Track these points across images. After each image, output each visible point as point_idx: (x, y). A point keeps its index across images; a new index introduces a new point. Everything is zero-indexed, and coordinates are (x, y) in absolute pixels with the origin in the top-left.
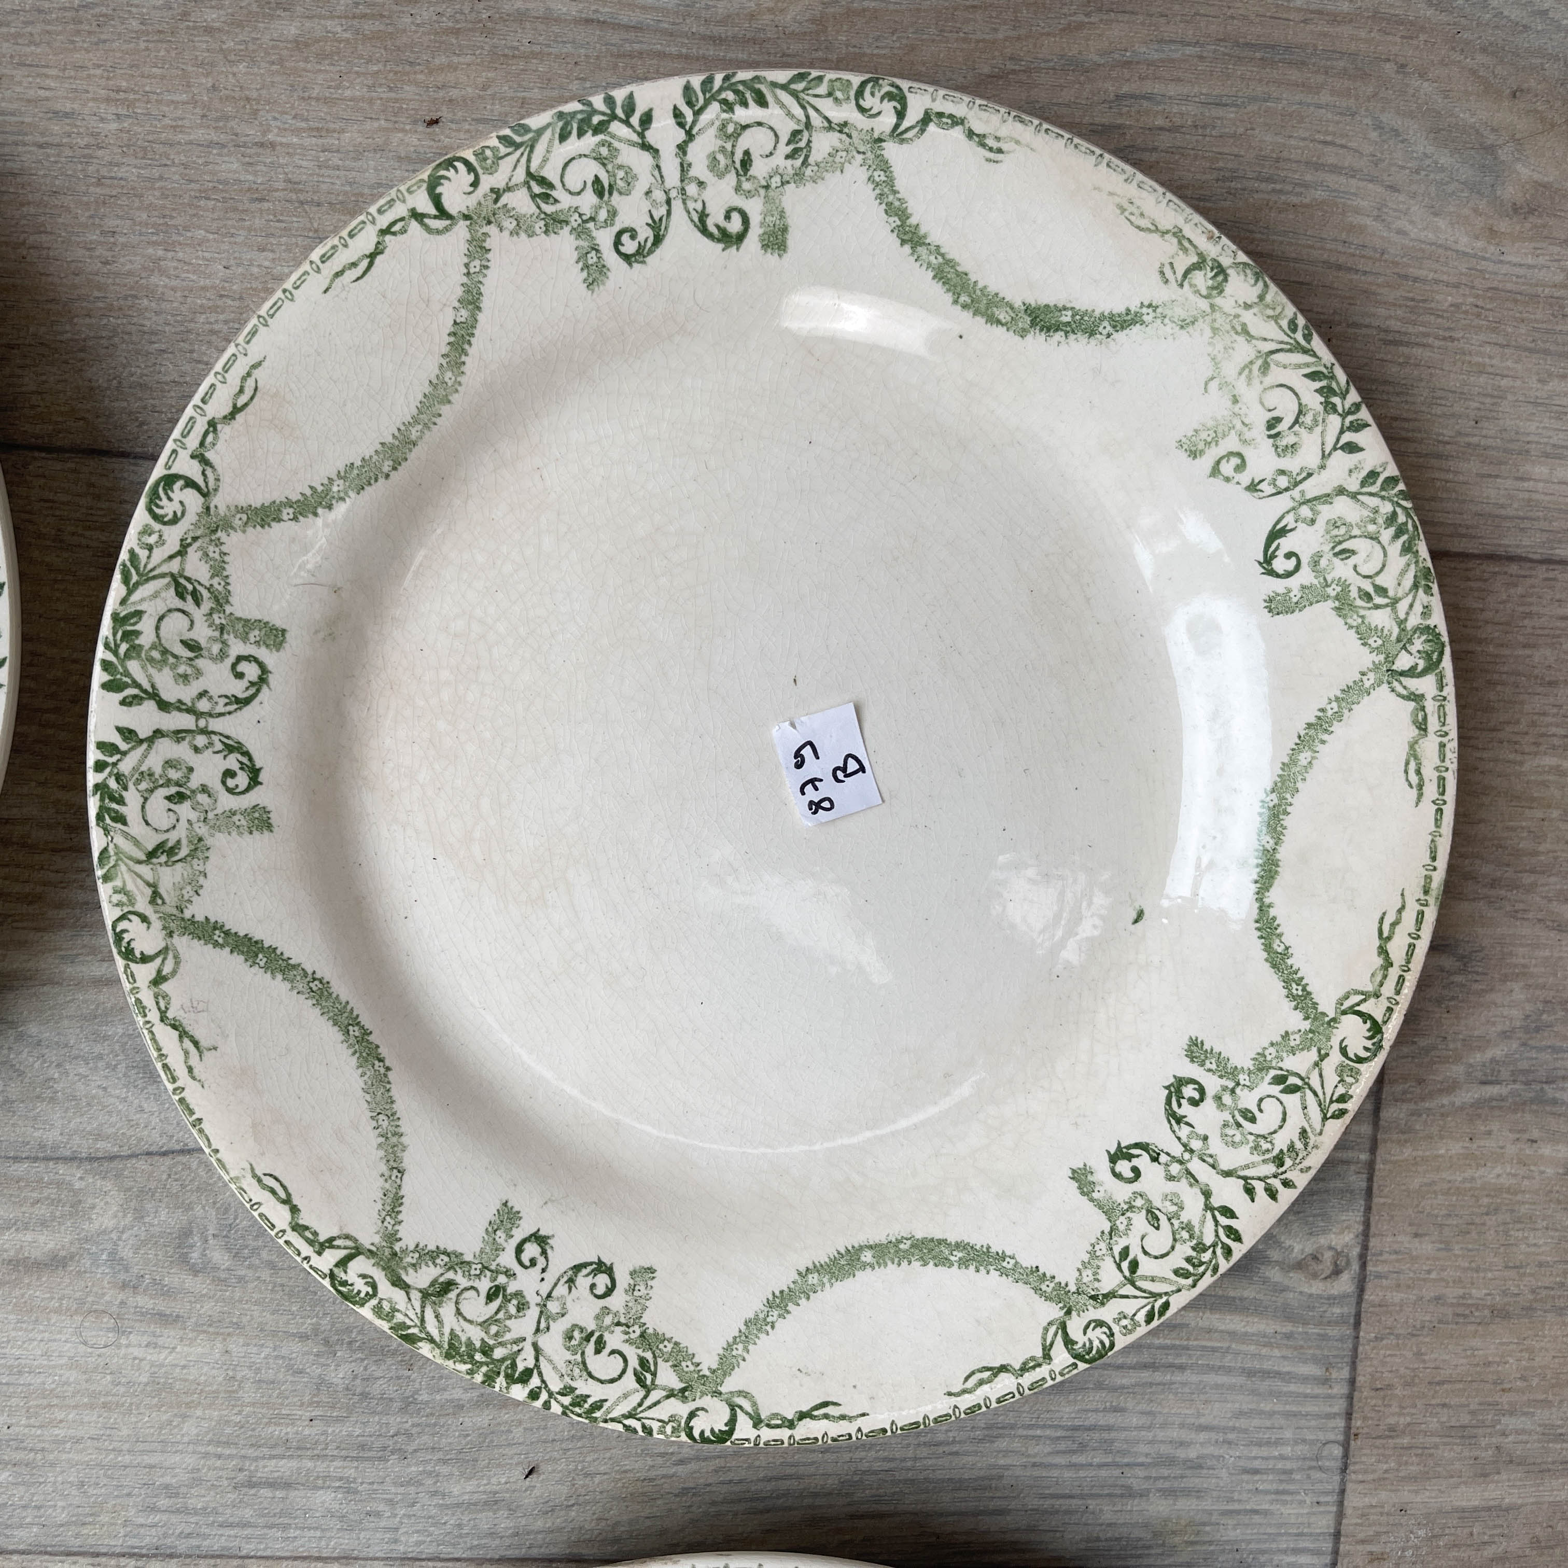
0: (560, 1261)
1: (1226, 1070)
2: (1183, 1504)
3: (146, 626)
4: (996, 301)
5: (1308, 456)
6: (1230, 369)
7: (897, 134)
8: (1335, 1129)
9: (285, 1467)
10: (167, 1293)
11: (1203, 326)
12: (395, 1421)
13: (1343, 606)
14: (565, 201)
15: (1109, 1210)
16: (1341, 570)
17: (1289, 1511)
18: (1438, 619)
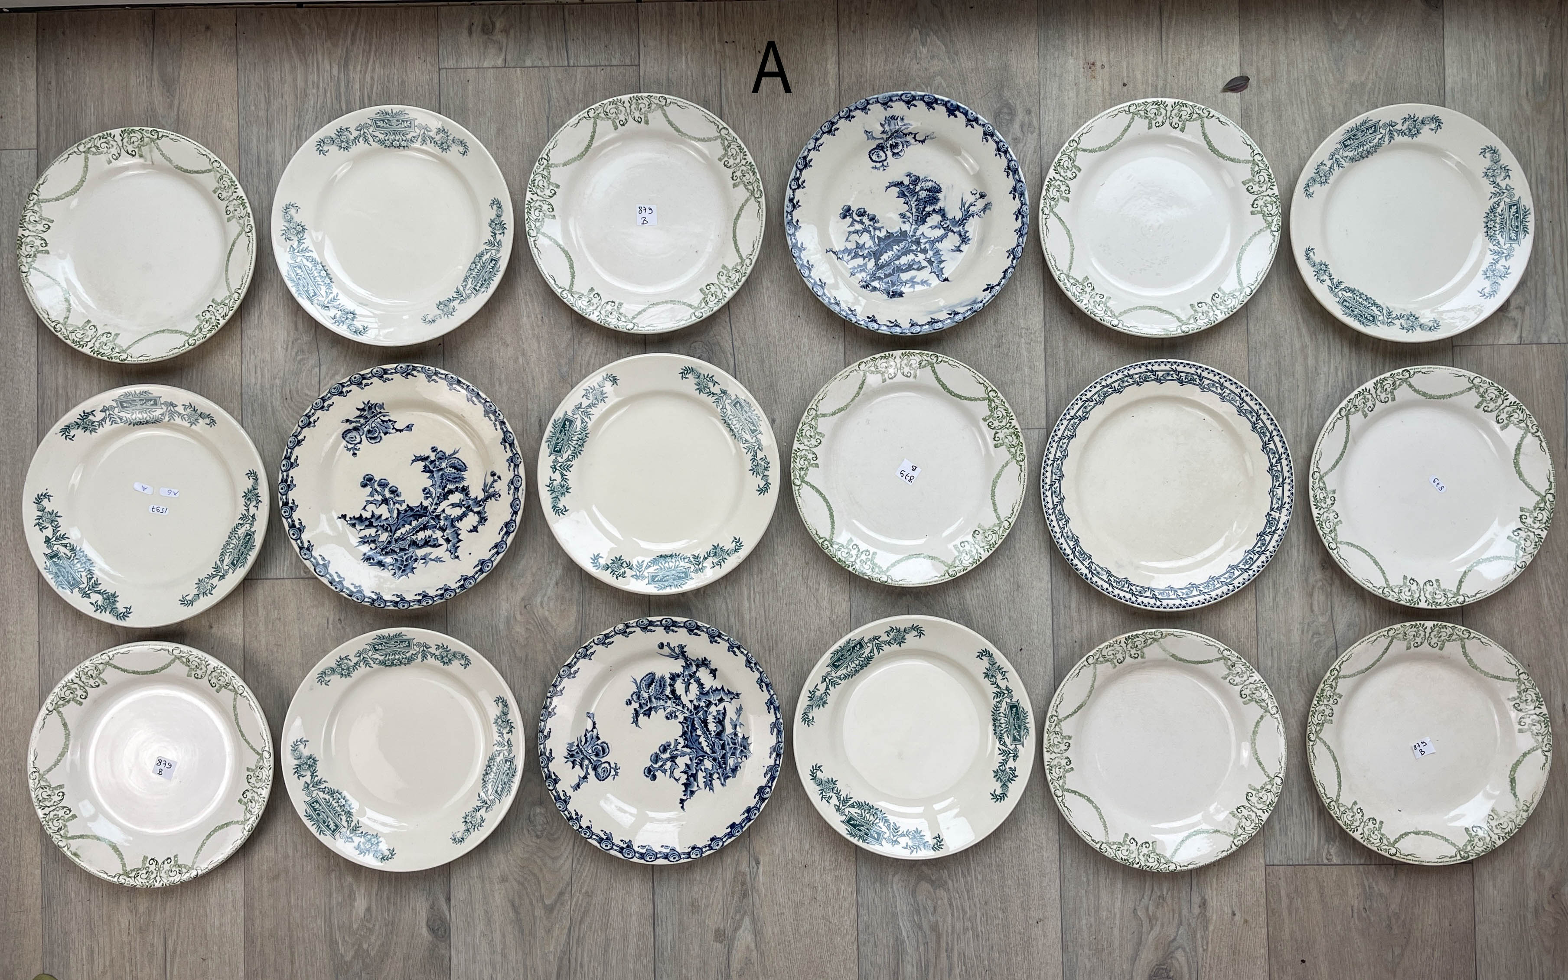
0: (1334, 707)
1: (1380, 828)
2: (1278, 832)
3: (1444, 630)
4: (1515, 772)
5: (1496, 831)
6: (1510, 815)
7: (1543, 751)
8: (1375, 849)
9: (1275, 655)
10: (1308, 632)
11: (1516, 809)
12: (1285, 675)
13: (1470, 841)
14: (1524, 694)
15: (1352, 808)
16: (1476, 840)
17: (1278, 854)
18: (1471, 858)
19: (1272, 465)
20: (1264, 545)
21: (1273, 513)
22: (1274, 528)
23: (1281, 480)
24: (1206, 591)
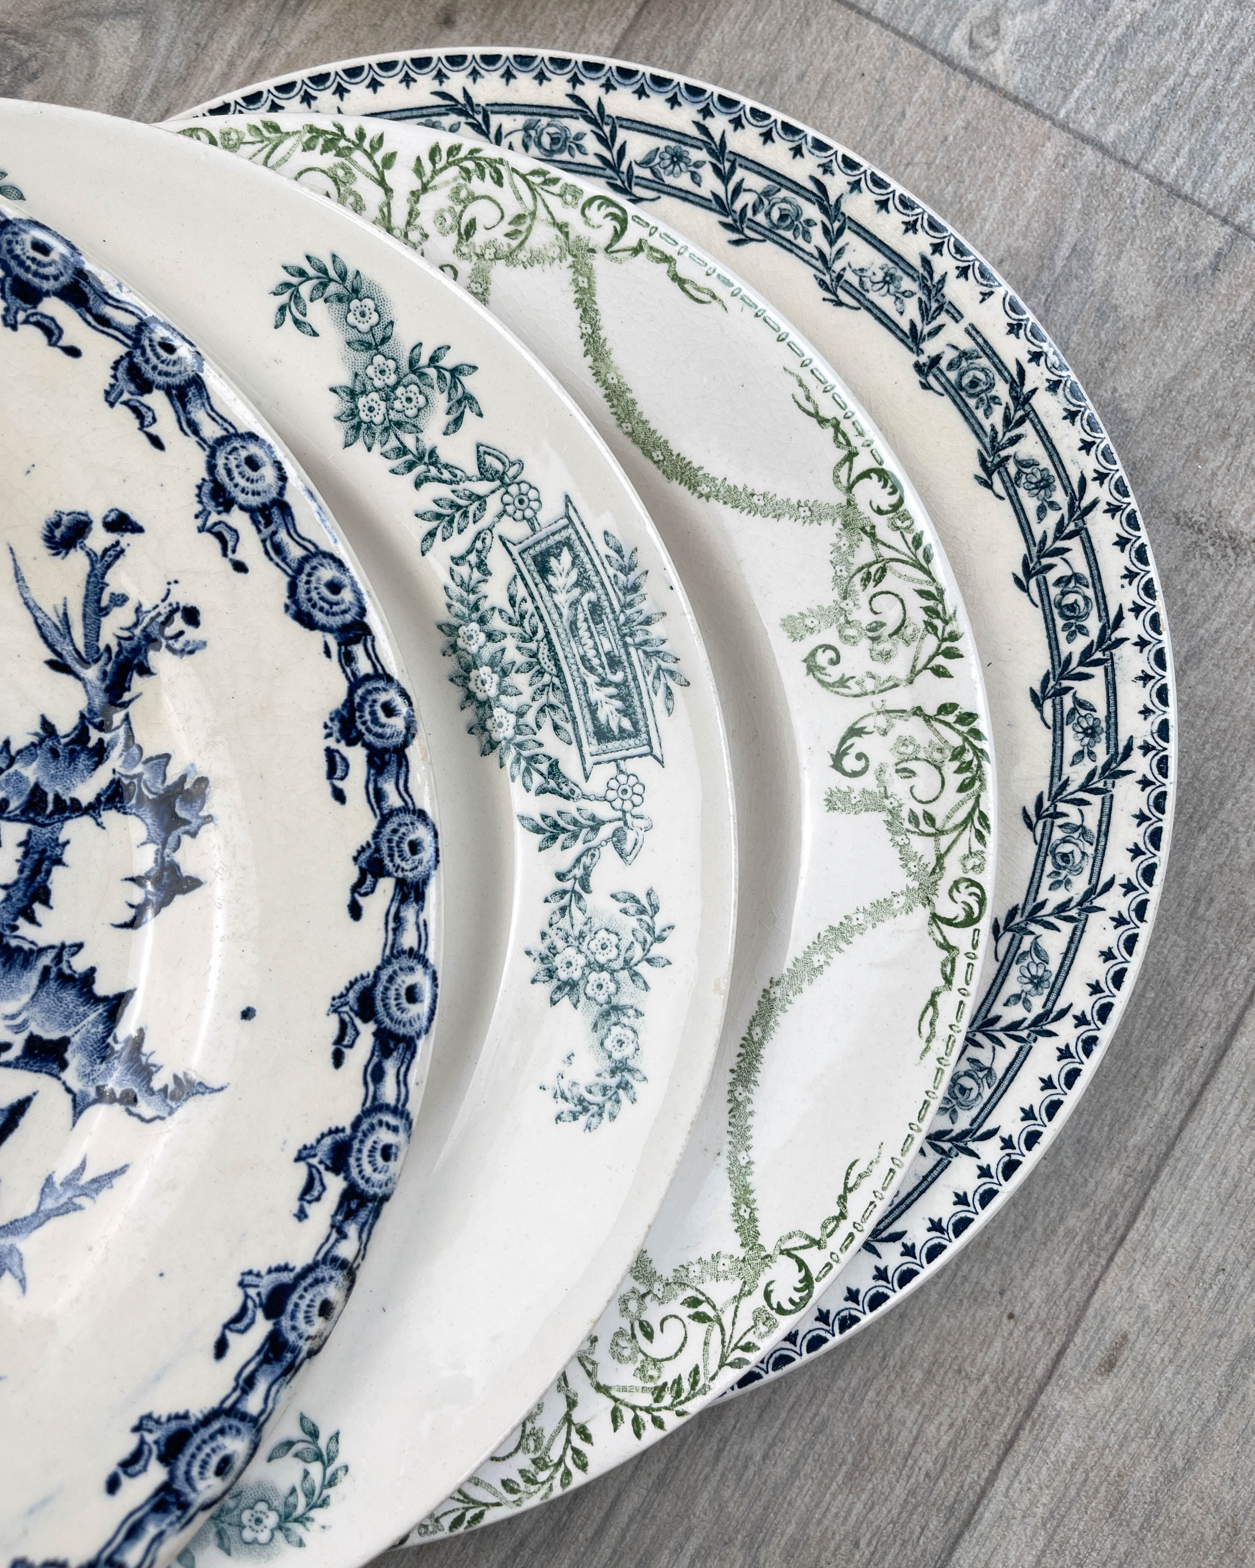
19: (720, 206)
20: (1045, 484)
21: (931, 347)
22: (1002, 390)
23: (811, 211)
24: (1080, 885)
